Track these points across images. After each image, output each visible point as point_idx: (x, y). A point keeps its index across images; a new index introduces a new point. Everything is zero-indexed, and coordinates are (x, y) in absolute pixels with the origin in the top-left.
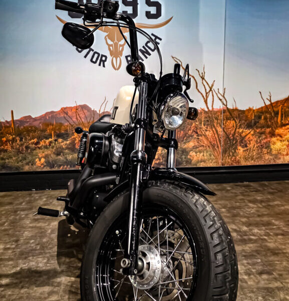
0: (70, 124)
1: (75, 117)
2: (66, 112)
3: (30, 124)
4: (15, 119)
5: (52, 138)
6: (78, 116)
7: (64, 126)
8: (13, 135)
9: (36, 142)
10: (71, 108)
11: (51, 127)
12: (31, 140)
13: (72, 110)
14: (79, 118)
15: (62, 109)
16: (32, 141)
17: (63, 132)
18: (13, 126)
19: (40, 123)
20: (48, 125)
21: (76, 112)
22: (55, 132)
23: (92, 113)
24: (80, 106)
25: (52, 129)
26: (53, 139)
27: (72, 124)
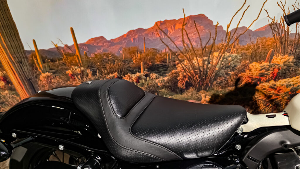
0: (170, 50)
1: (180, 39)
2: (164, 29)
3: (104, 50)
4: (78, 43)
5: (140, 72)
6: (185, 37)
7: (161, 55)
8: (81, 66)
9: (116, 76)
10: (173, 22)
11: (139, 55)
12: (109, 74)
13: (174, 26)
14: (186, 41)
15: (156, 23)
16: (111, 75)
17: (158, 63)
18: (77, 53)
19: (120, 49)
20: (133, 53)
21: (183, 29)
22: (145, 64)
23: (213, 31)
24: (191, 17)
25: (140, 59)
26: (142, 73)
27: (174, 50)
